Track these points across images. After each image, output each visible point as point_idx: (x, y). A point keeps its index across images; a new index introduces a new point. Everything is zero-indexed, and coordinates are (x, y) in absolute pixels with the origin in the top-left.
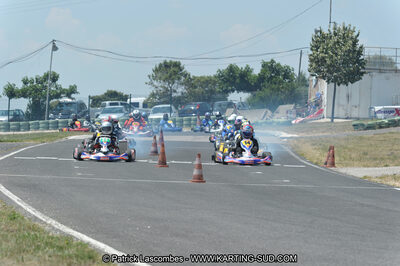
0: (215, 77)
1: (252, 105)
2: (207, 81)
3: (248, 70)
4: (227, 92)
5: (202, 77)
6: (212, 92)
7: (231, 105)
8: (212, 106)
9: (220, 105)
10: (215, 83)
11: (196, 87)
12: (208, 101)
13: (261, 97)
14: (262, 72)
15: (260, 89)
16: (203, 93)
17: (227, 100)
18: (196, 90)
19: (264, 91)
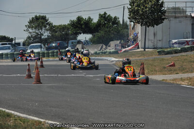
0: (69, 24)
1: (93, 42)
2: (63, 28)
3: (90, 19)
4: (77, 34)
5: (60, 26)
6: (67, 34)
7: (79, 42)
8: (68, 43)
9: (72, 43)
10: (68, 29)
11: (56, 32)
12: (65, 40)
13: (98, 37)
14: (99, 21)
15: (98, 32)
16: (61, 36)
17: (77, 39)
18: (56, 34)
19: (100, 32)
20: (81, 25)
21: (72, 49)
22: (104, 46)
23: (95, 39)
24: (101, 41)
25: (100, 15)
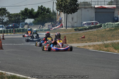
0: (20, 13)
1: (35, 23)
2: (16, 15)
3: (33, 10)
4: (24, 19)
5: (14, 14)
6: (19, 19)
7: (26, 24)
8: (19, 25)
9: (22, 24)
10: (19, 16)
11: (12, 18)
12: (17, 23)
13: (38, 20)
14: (38, 10)
15: (37, 17)
16: (15, 20)
17: (25, 22)
18: (12, 19)
19: (39, 18)
20: (28, 13)
21: (22, 28)
22: (42, 26)
23: (36, 22)
24: (40, 23)
25: (39, 7)
